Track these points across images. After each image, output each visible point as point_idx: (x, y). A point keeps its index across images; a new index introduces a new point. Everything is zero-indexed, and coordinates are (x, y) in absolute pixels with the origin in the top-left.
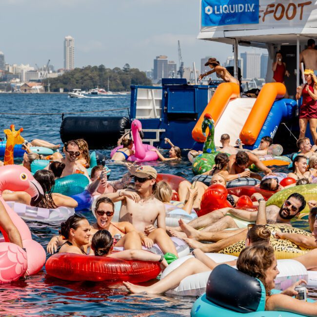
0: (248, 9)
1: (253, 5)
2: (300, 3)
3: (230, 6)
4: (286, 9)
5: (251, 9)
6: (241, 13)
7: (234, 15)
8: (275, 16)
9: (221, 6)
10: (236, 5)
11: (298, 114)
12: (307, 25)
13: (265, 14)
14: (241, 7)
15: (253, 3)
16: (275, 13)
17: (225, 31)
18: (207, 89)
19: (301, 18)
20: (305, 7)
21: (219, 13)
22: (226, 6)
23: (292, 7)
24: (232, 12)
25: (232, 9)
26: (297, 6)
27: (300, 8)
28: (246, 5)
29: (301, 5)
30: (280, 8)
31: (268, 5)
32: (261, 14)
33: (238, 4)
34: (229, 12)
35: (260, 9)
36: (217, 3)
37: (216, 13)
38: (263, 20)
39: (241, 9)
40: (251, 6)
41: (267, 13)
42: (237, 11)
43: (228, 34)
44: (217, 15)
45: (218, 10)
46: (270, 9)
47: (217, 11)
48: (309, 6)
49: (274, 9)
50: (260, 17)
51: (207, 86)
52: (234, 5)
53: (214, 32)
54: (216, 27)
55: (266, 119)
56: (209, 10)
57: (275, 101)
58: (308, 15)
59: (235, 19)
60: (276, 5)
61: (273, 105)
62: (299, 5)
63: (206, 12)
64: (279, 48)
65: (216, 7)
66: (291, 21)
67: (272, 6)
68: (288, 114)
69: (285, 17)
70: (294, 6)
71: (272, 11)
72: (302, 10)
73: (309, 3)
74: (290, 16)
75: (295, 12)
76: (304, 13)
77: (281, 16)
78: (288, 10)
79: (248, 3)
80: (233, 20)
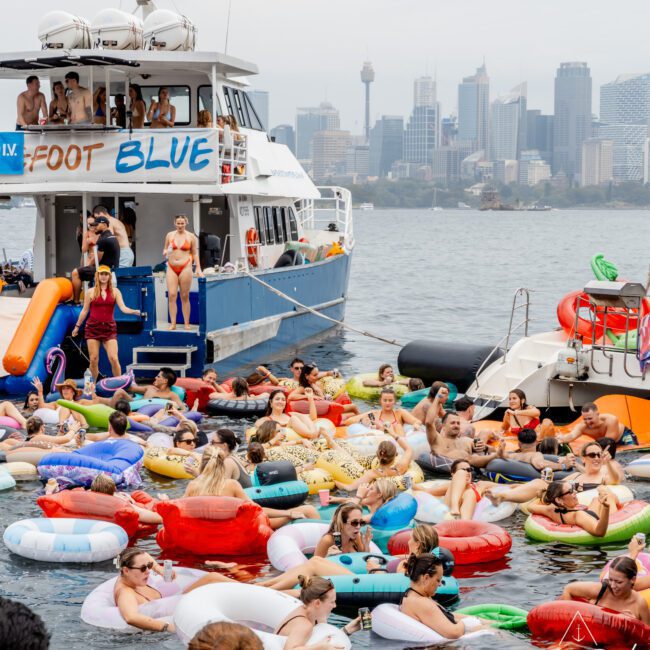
0: (7, 151)
1: (15, 145)
2: (86, 145)
4: (65, 154)
5: (12, 153)
8: (49, 165)
13: (34, 160)
15: (14, 143)
16: (49, 159)
19: (88, 168)
20: (94, 151)
23: (74, 151)
26: (82, 150)
27: (87, 152)
28: (4, 145)
29: (89, 148)
30: (56, 153)
31: (38, 147)
32: (28, 161)
35: (25, 152)
38: (31, 169)
40: (11, 147)
41: (36, 158)
46: (40, 153)
48: (100, 150)
49: (47, 152)
50: (25, 164)
60: (49, 147)
62: (85, 148)
64: (53, 200)
66: (73, 172)
67: (45, 148)
69: (63, 165)
70: (78, 149)
71: (43, 156)
72: (89, 156)
73: (100, 145)
74: (72, 164)
75: (79, 159)
76: (92, 161)
77: (59, 164)
78: (68, 155)
79: (6, 143)
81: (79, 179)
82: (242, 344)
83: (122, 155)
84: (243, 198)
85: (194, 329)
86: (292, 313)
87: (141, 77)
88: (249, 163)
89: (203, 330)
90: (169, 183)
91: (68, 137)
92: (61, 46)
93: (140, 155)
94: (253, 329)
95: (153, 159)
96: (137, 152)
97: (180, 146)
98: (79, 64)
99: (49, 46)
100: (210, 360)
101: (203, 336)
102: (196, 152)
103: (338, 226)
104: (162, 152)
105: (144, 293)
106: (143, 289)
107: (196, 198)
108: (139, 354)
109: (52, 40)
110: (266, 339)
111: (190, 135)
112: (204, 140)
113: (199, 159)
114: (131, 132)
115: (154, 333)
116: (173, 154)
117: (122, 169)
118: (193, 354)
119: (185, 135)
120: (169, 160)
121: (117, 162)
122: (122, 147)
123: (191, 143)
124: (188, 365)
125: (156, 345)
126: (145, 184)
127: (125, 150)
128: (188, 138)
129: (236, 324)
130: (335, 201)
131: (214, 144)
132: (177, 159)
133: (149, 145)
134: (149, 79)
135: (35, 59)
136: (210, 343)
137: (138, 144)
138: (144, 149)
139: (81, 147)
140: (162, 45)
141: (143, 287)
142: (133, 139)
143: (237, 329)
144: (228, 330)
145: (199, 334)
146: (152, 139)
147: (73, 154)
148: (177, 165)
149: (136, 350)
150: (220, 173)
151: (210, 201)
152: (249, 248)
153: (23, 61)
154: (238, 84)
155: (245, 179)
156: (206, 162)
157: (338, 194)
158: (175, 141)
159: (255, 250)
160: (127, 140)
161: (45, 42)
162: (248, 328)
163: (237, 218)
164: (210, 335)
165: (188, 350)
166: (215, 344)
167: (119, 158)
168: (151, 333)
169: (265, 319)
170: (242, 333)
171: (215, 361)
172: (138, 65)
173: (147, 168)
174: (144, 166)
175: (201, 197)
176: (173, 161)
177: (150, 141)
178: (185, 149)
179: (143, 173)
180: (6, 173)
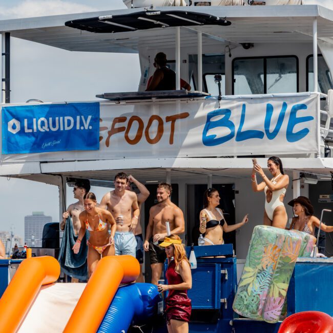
0: (82, 124)
1: (90, 117)
2: (169, 115)
3: (51, 119)
4: (146, 125)
5: (86, 126)
6: (69, 131)
7: (57, 135)
8: (127, 138)
9: (35, 120)
10: (61, 118)
11: (162, 310)
12: (182, 153)
13: (110, 134)
14: (69, 121)
15: (90, 115)
16: (127, 132)
17: (41, 162)
18: (7, 266)
19: (171, 142)
20: (178, 122)
21: (30, 131)
22: (43, 119)
23: (155, 123)
24: (53, 130)
25: (54, 125)
26: (164, 120)
27: (170, 123)
28: (78, 118)
29: (172, 119)
30: (135, 124)
31: (116, 118)
32: (104, 134)
33: (64, 115)
34: (48, 130)
35: (102, 124)
36: (29, 114)
37: (27, 131)
38: (107, 144)
39: (69, 125)
40: (86, 120)
41: (113, 131)
42: (62, 129)
43: (47, 168)
44: (28, 135)
45: (30, 126)
46: (117, 126)
47: (28, 128)
49: (125, 124)
50: (101, 138)
51: (7, 261)
52: (57, 118)
53: (22, 165)
54: (26, 156)
55: (104, 318)
56: (14, 127)
57: (119, 288)
58: (184, 137)
59: (59, 142)
60: (128, 118)
61: (116, 294)
62: (168, 119)
63: (10, 129)
65: (26, 121)
66: (155, 146)
67: (122, 119)
68: (145, 309)
69: (144, 138)
70: (160, 120)
71: (121, 129)
72: (173, 129)
73: (185, 115)
74: (153, 136)
75: (161, 130)
76: (176, 133)
77: (138, 138)
78: (148, 127)
79: (81, 115)
80: (55, 143)
81: (162, 154)
87: (242, 47)
90: (263, 156)
91: (149, 107)
93: (231, 125)
95: (244, 129)
96: (226, 122)
97: (276, 114)
98: (164, 25)
102: (294, 121)
104: (255, 122)
105: (224, 274)
106: (222, 272)
111: (287, 101)
112: (303, 106)
113: (297, 128)
114: (220, 99)
115: (234, 322)
116: (267, 124)
117: (210, 142)
119: (281, 103)
120: (262, 129)
121: (204, 134)
122: (210, 116)
123: (289, 108)
126: (235, 158)
127: (213, 120)
128: (285, 105)
131: (315, 110)
132: (272, 128)
133: (240, 113)
134: (251, 49)
135: (110, 16)
137: (228, 111)
138: (235, 117)
139: (164, 118)
141: (223, 268)
142: (223, 107)
146: (244, 106)
147: (155, 126)
148: (272, 136)
150: (322, 143)
151: (315, 182)
156: (305, 131)
158: (270, 109)
160: (215, 108)
167: (206, 130)
168: (231, 323)
172: (229, 23)
173: (238, 139)
174: (234, 138)
175: (303, 175)
176: (267, 131)
177: (241, 109)
178: (281, 118)
179: (234, 147)
180: (80, 150)
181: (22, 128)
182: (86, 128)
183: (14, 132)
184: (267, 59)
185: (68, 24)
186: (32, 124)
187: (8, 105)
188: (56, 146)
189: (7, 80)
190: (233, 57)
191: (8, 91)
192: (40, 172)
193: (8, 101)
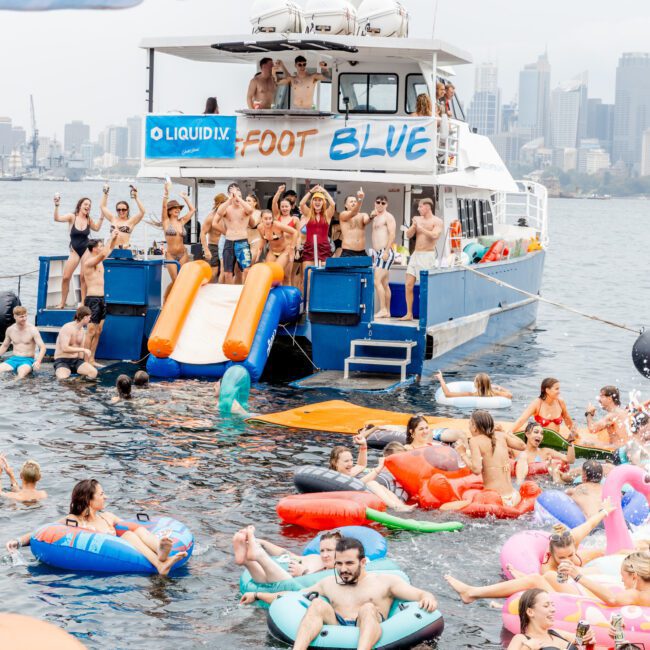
0: (219, 135)
1: (227, 129)
2: (301, 131)
3: (191, 129)
4: (278, 140)
5: (224, 136)
6: (208, 141)
7: (196, 143)
8: (261, 150)
9: (176, 129)
10: (201, 129)
13: (246, 144)
14: (208, 132)
15: (227, 126)
16: (261, 144)
17: (181, 167)
18: (161, 265)
19: (301, 154)
20: (308, 137)
21: (171, 138)
22: (183, 128)
23: (287, 137)
24: (193, 139)
25: (194, 135)
26: (296, 136)
27: (300, 138)
28: (216, 129)
29: (303, 134)
30: (269, 138)
31: (251, 132)
32: (240, 146)
33: (204, 126)
34: (187, 138)
35: (238, 136)
36: (171, 124)
37: (168, 138)
38: (243, 153)
39: (207, 135)
40: (223, 131)
41: (248, 141)
42: (201, 138)
43: (185, 173)
44: (170, 142)
45: (171, 134)
46: (252, 138)
47: (170, 136)
48: (314, 136)
49: (260, 137)
50: (236, 148)
51: (160, 262)
52: (197, 129)
56: (156, 134)
59: (197, 150)
60: (262, 132)
61: (268, 298)
62: (299, 134)
63: (153, 136)
64: (253, 186)
65: (168, 129)
66: (286, 158)
67: (257, 133)
68: (289, 310)
69: (276, 151)
70: (291, 134)
71: (256, 141)
72: (303, 142)
73: (314, 132)
74: (284, 149)
75: (292, 145)
76: (306, 147)
77: (271, 149)
78: (281, 140)
79: (218, 126)
80: (194, 150)
81: (291, 166)
82: (456, 340)
83: (336, 142)
84: (449, 189)
85: (415, 324)
86: (498, 309)
87: (348, 64)
88: (460, 154)
89: (424, 324)
90: (384, 172)
91: (281, 122)
92: (273, 30)
93: (355, 142)
94: (466, 325)
95: (368, 147)
96: (352, 140)
97: (397, 135)
98: (295, 48)
99: (261, 30)
100: (429, 356)
101: (423, 331)
102: (413, 141)
103: (528, 222)
104: (378, 141)
105: (363, 284)
106: (362, 280)
107: (408, 188)
108: (357, 347)
109: (264, 24)
110: (477, 335)
111: (407, 123)
112: (422, 129)
113: (416, 148)
114: (347, 119)
115: (372, 326)
116: (389, 143)
117: (336, 156)
118: (413, 349)
119: (402, 124)
120: (385, 148)
121: (331, 149)
122: (336, 134)
123: (409, 131)
124: (408, 360)
125: (374, 338)
126: (359, 173)
127: (339, 137)
128: (405, 127)
129: (451, 319)
130: (526, 195)
131: (432, 133)
132: (393, 147)
133: (365, 132)
134: (357, 66)
135: (255, 42)
136: (430, 338)
137: (353, 130)
138: (360, 136)
139: (295, 133)
140: (377, 32)
141: (362, 278)
142: (349, 126)
143: (453, 324)
144: (446, 325)
145: (418, 329)
146: (368, 126)
147: (287, 140)
148: (393, 154)
149: (354, 343)
151: (420, 192)
152: (453, 241)
153: (242, 44)
154: (444, 73)
155: (456, 170)
156: (423, 151)
157: (529, 188)
158: (392, 129)
159: (459, 243)
160: (342, 127)
161: (257, 26)
162: (462, 324)
163: (442, 211)
164: (430, 330)
165: (409, 345)
166: (435, 340)
167: (333, 145)
168: (369, 326)
169: (475, 315)
170: (457, 329)
171: (434, 357)
172: (357, 51)
173: (362, 156)
174: (359, 154)
175: (413, 187)
176: (389, 149)
177: (366, 129)
178: (402, 138)
179: (357, 161)
180: (217, 157)
181: (164, 135)
182: (223, 138)
183: (157, 139)
184: (371, 76)
185: (215, 46)
186: (174, 132)
187: (151, 114)
188: (195, 154)
189: (150, 91)
190: (340, 72)
191: (151, 101)
192: (179, 176)
193: (151, 110)
